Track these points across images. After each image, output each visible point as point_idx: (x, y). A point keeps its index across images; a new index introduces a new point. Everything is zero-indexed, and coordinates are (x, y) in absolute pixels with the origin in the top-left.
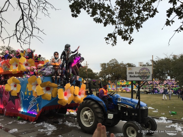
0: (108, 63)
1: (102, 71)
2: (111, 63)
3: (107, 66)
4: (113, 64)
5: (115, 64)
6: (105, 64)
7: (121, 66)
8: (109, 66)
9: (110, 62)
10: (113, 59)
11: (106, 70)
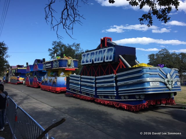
0: (157, 54)
1: (150, 62)
2: (161, 54)
3: (155, 57)
4: (163, 54)
5: (166, 54)
6: (153, 55)
7: (173, 56)
8: (158, 57)
9: (159, 52)
10: (163, 49)
11: (155, 62)
